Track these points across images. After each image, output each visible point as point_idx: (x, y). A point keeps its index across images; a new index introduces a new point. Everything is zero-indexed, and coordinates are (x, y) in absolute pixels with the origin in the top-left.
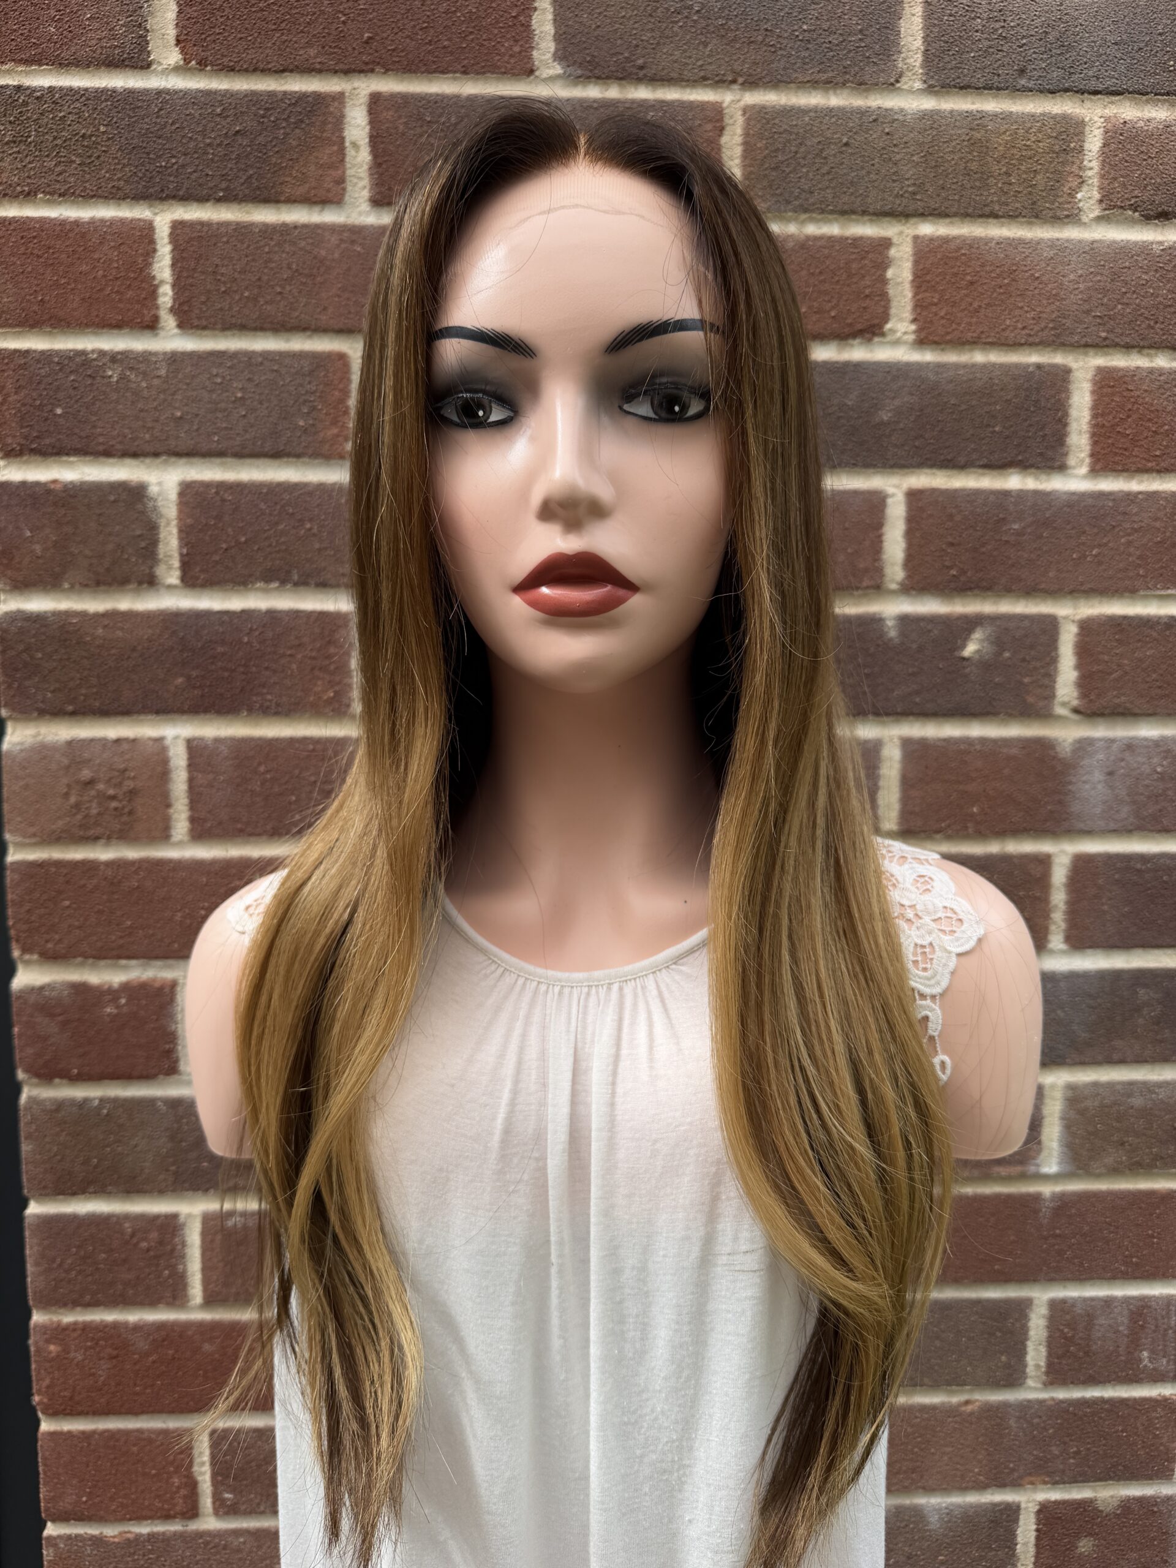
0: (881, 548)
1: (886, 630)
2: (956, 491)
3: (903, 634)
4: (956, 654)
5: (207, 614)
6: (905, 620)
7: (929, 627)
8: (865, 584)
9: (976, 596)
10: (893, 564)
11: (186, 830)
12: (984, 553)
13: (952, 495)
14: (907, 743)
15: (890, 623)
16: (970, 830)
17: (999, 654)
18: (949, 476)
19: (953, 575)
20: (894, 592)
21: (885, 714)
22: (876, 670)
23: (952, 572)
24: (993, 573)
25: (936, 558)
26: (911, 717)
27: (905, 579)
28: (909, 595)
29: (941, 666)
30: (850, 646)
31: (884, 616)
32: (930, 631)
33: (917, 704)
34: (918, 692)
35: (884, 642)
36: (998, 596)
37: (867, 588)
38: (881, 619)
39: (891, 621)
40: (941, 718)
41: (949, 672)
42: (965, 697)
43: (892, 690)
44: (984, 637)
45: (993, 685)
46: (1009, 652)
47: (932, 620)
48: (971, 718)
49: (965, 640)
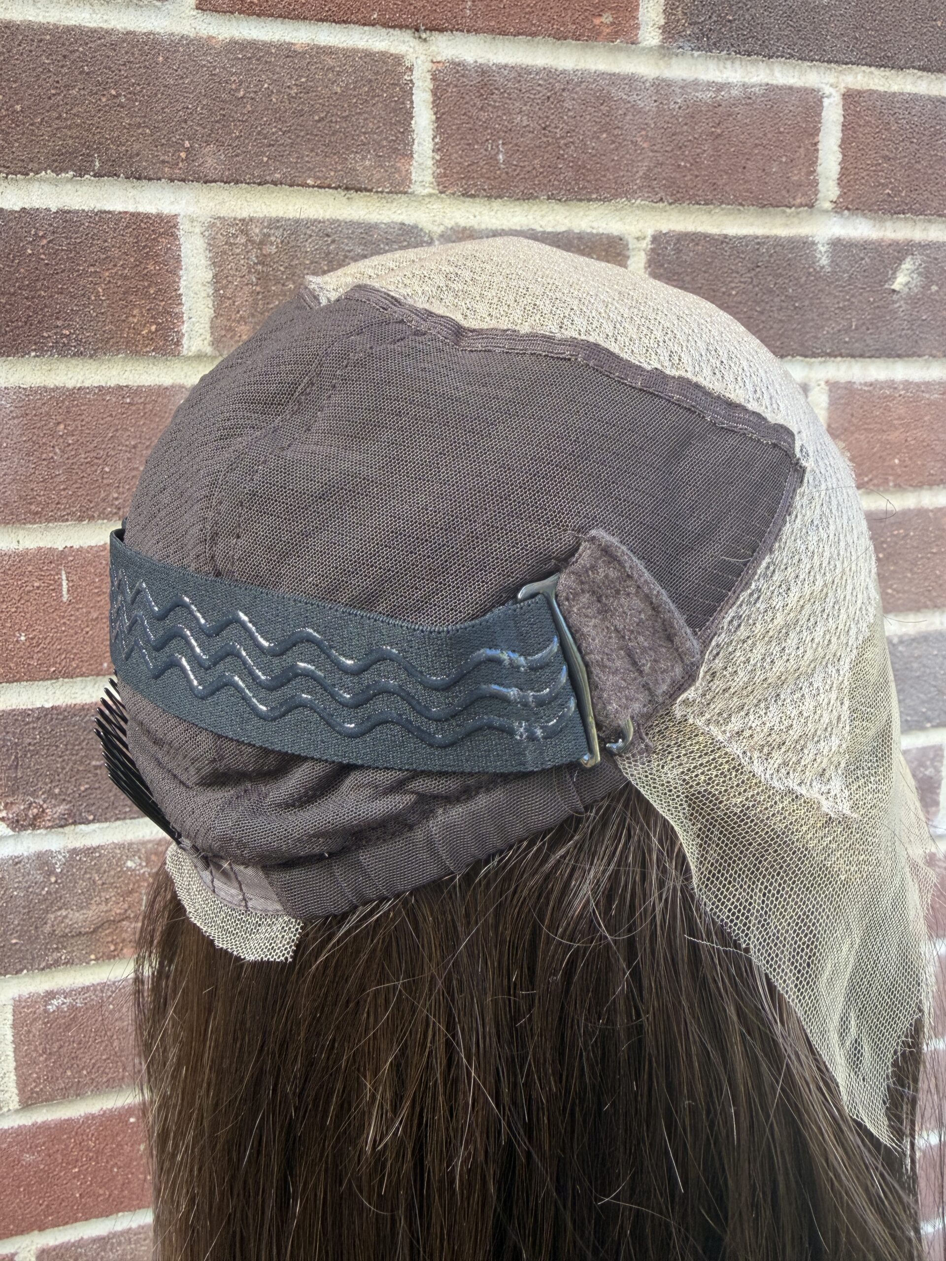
0: (817, 158)
1: (818, 255)
2: (894, 95)
3: (834, 263)
4: (886, 286)
6: (837, 245)
7: (862, 254)
8: (798, 201)
9: (906, 219)
10: (827, 179)
12: (919, 170)
13: (889, 99)
14: (834, 387)
15: (822, 248)
16: (891, 484)
17: (926, 287)
18: (887, 77)
19: (888, 194)
20: (827, 211)
21: (814, 355)
22: (807, 303)
23: (887, 191)
24: (926, 195)
25: (872, 174)
26: (839, 359)
27: (840, 196)
28: (842, 216)
29: (872, 299)
30: (781, 275)
31: (816, 239)
32: (862, 259)
33: (846, 342)
34: (848, 330)
35: (815, 270)
36: (929, 221)
37: (801, 205)
38: (813, 243)
39: (823, 246)
40: (868, 360)
41: (878, 307)
42: (893, 336)
43: (823, 327)
44: (913, 267)
45: (919, 322)
46: (937, 285)
47: (865, 246)
48: (897, 359)
49: (895, 271)
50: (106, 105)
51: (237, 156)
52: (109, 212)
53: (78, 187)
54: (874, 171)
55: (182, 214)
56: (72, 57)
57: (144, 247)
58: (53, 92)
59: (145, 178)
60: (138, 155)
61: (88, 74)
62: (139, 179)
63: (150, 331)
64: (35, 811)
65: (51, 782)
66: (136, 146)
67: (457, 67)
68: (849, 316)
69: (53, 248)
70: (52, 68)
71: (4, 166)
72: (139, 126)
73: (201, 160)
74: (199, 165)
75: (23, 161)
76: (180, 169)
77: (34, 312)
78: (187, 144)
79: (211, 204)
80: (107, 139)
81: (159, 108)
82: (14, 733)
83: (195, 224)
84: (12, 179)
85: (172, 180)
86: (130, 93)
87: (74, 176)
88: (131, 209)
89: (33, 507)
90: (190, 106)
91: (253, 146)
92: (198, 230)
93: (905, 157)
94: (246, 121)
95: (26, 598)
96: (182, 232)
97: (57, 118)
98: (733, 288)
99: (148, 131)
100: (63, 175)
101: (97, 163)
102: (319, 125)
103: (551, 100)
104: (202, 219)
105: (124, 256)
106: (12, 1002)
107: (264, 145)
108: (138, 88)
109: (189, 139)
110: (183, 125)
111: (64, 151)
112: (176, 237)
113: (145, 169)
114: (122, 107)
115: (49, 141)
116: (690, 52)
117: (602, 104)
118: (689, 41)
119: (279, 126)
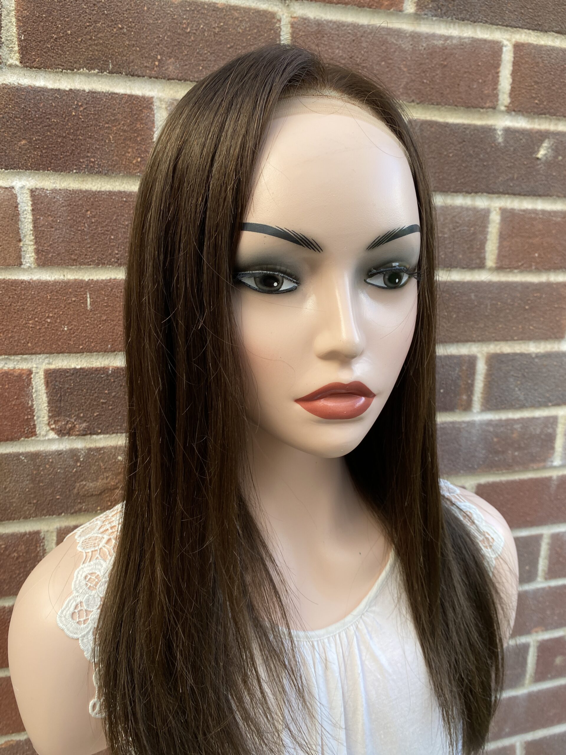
0: (498, 81)
1: (497, 137)
2: (542, 46)
3: (506, 141)
4: (534, 156)
5: (43, 91)
6: (508, 131)
7: (521, 137)
8: (488, 105)
9: (546, 118)
10: (504, 93)
11: (32, 259)
12: (554, 90)
13: (539, 49)
14: (504, 211)
15: (500, 133)
16: (533, 267)
17: (556, 157)
18: (538, 36)
19: (537, 104)
20: (502, 112)
21: (493, 193)
22: (490, 163)
23: (536, 101)
24: (558, 104)
25: (528, 91)
26: (507, 196)
27: (510, 103)
28: (511, 115)
29: (525, 163)
30: (477, 147)
31: (497, 127)
32: (521, 139)
33: (511, 186)
34: (512, 179)
35: (495, 145)
36: (559, 120)
37: (489, 107)
38: (495, 130)
39: (500, 131)
40: (522, 197)
41: (529, 167)
42: (537, 184)
43: (498, 177)
44: (549, 146)
45: (552, 177)
46: (562, 156)
47: (523, 132)
48: (538, 197)
49: (539, 147)
50: (116, 33)
51: (186, 65)
52: (116, 94)
53: (100, 79)
54: (530, 89)
55: (156, 97)
56: (99, 5)
57: (135, 114)
58: (88, 24)
59: (136, 75)
60: (132, 62)
61: (106, 15)
62: (133, 76)
63: (137, 162)
64: (70, 425)
65: (79, 410)
66: (132, 57)
67: (305, 20)
68: (513, 172)
69: (86, 112)
70: (87, 11)
71: (61, 65)
72: (133, 46)
73: (166, 67)
74: (166, 70)
75: (71, 62)
76: (155, 71)
77: (76, 148)
78: (159, 57)
79: (171, 92)
80: (116, 52)
81: (144, 36)
82: (60, 382)
83: (162, 103)
84: (65, 72)
85: (150, 78)
86: (129, 27)
87: (98, 72)
88: (128, 92)
89: (73, 256)
90: (161, 36)
91: (194, 60)
92: (164, 106)
93: (547, 82)
94: (191, 46)
95: (68, 306)
96: (155, 107)
97: (90, 39)
98: (450, 153)
99: (138, 49)
100: (92, 71)
101: (111, 66)
102: (230, 50)
103: (355, 41)
104: (166, 100)
105: (124, 119)
106: (56, 530)
107: (200, 60)
108: (133, 24)
109: (160, 55)
110: (157, 46)
111: (93, 58)
112: (152, 110)
113: (136, 70)
114: (125, 35)
115: (85, 52)
116: (431, 18)
117: (382, 45)
118: (430, 11)
119: (209, 50)
